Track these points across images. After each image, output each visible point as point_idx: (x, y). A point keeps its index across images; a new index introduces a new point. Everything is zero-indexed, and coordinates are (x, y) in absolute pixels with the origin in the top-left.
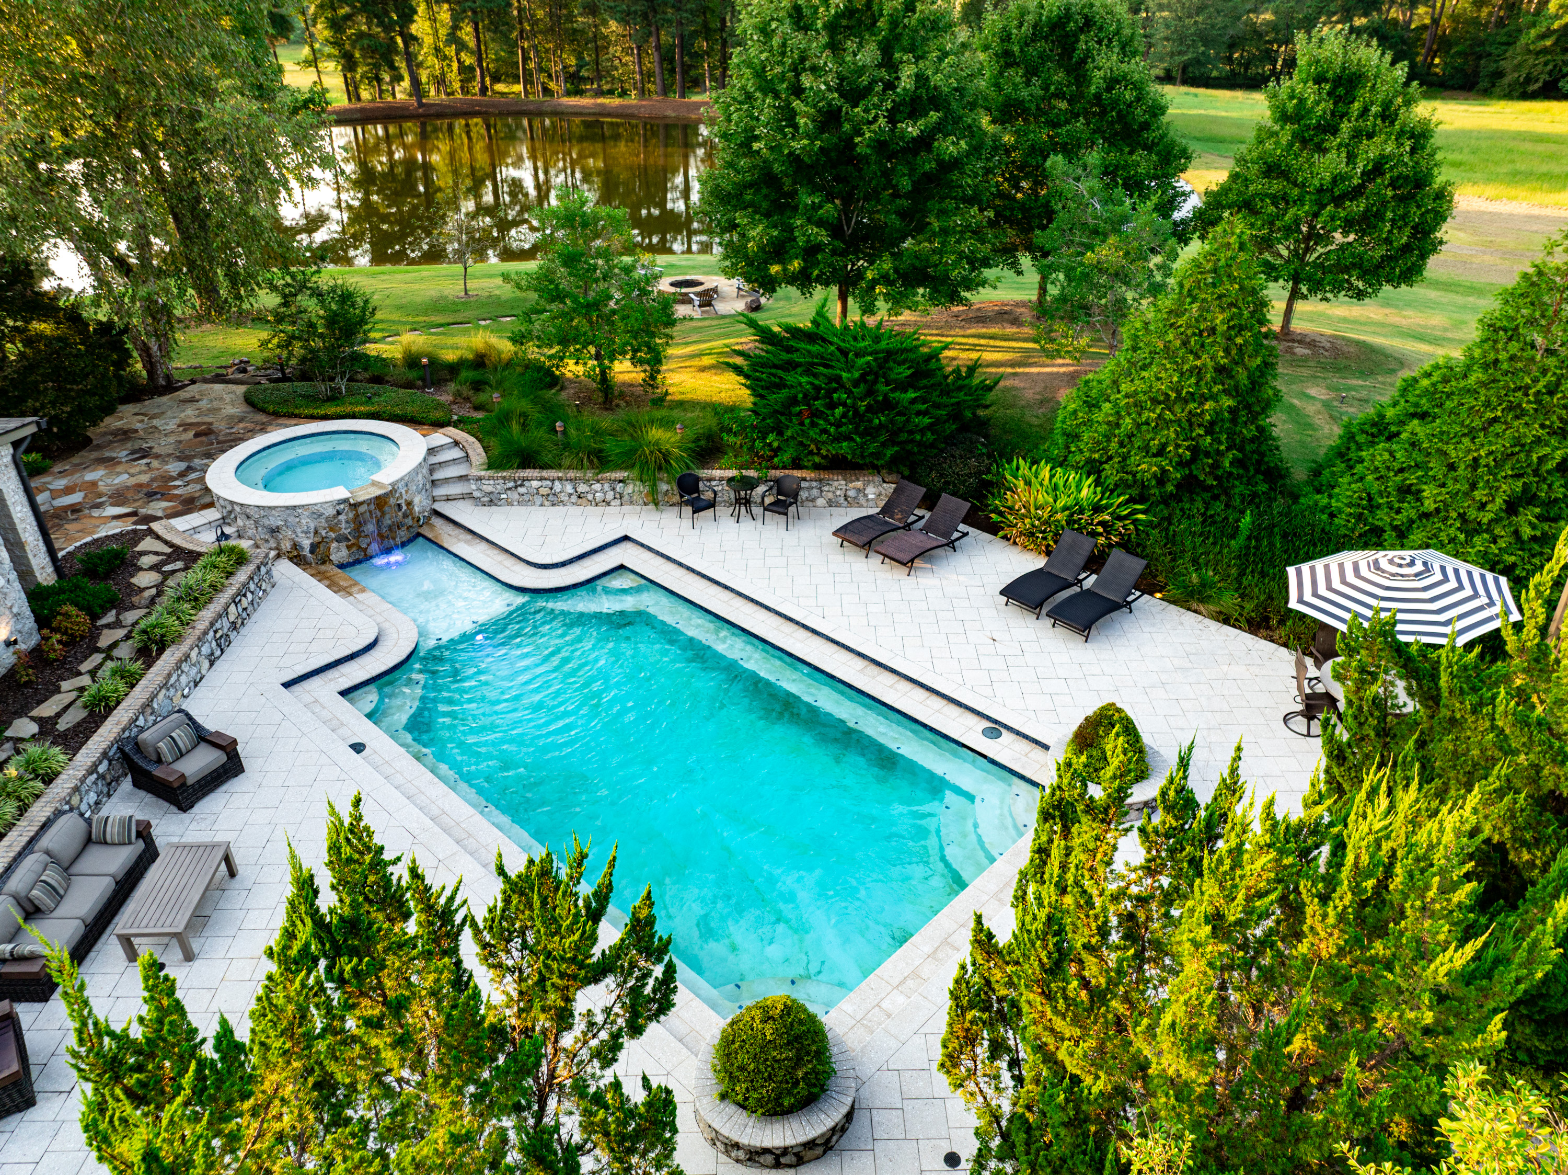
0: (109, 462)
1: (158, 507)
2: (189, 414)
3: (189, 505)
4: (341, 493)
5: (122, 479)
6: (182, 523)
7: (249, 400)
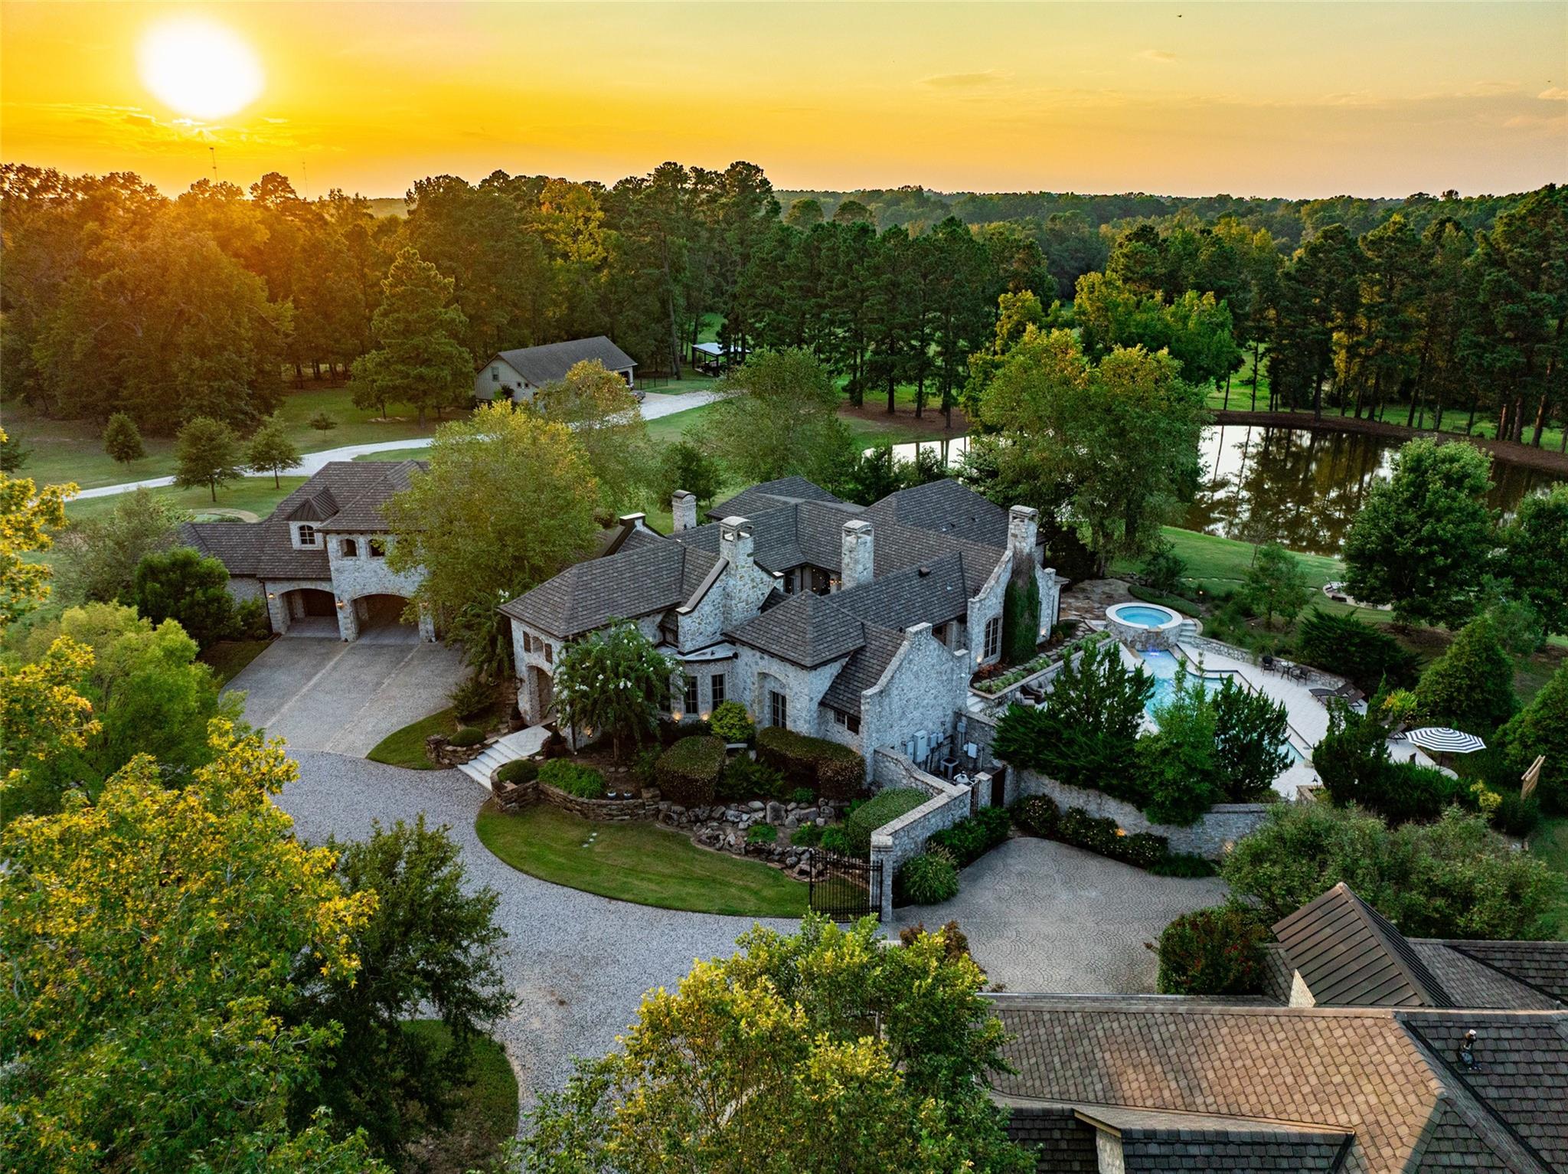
0: (1076, 598)
1: (1088, 616)
2: (1107, 589)
3: (1098, 618)
4: (1146, 627)
5: (1079, 604)
6: (1094, 622)
7: (1129, 590)
